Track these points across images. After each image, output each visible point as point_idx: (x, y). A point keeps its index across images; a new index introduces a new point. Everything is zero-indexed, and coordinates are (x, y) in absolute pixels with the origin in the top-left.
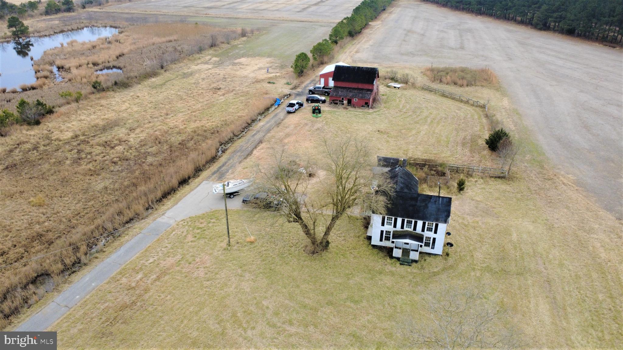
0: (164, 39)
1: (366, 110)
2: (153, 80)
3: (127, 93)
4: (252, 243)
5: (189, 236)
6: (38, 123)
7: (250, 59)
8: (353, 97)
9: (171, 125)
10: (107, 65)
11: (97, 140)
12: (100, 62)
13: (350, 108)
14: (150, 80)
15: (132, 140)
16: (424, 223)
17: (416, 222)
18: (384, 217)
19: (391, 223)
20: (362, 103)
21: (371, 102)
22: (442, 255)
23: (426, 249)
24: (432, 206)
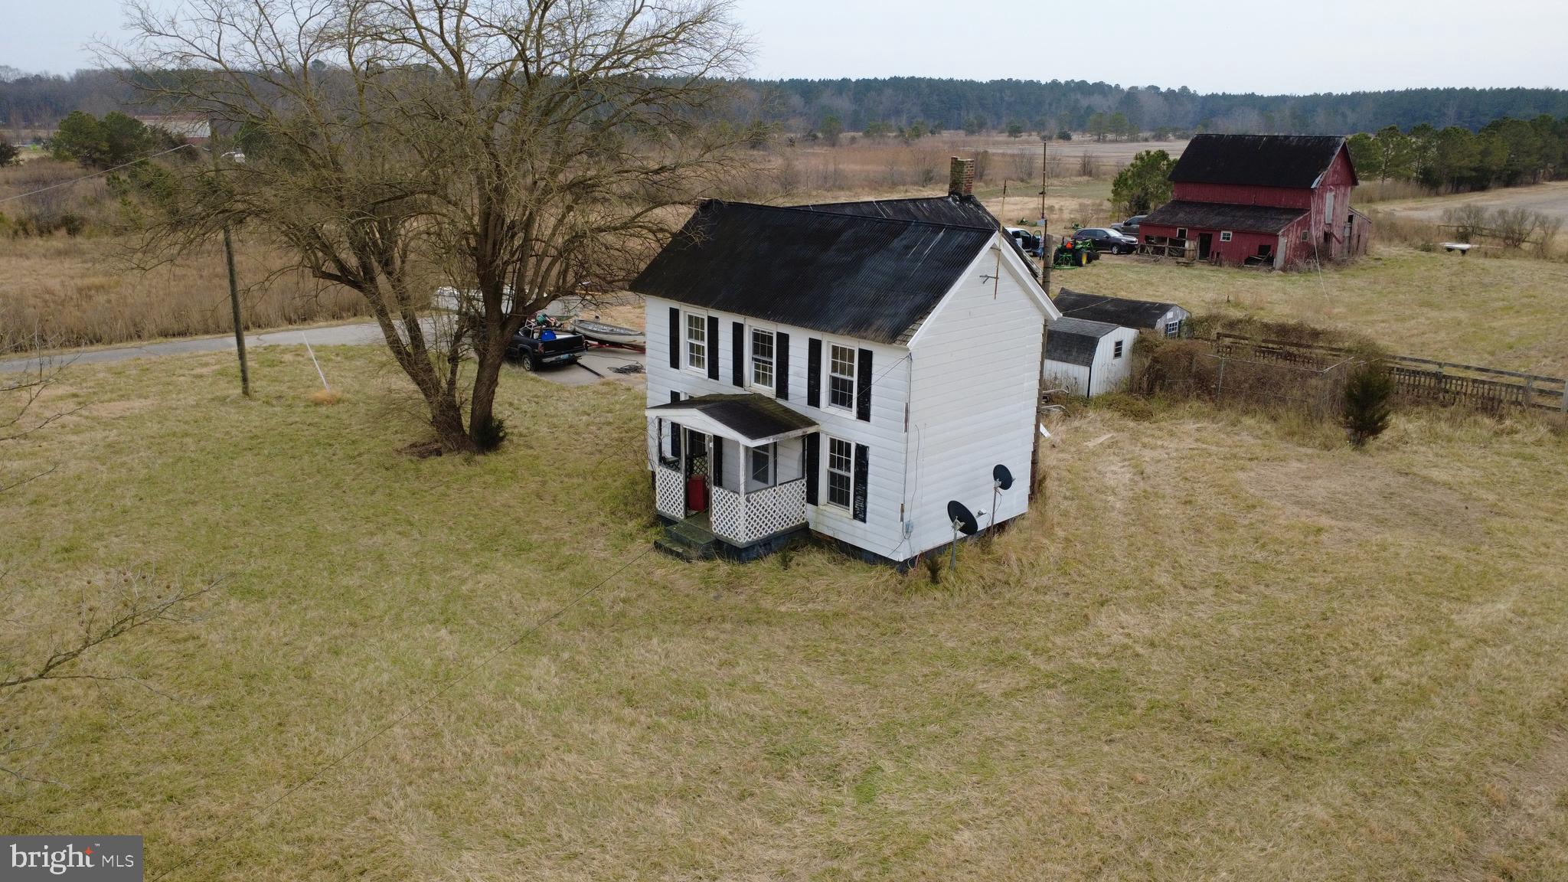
1: (1256, 273)
8: (1221, 228)
13: (1204, 270)
16: (815, 347)
17: (783, 339)
18: (674, 315)
19: (699, 349)
20: (1249, 246)
21: (1283, 246)
22: (903, 567)
23: (835, 520)
24: (879, 268)
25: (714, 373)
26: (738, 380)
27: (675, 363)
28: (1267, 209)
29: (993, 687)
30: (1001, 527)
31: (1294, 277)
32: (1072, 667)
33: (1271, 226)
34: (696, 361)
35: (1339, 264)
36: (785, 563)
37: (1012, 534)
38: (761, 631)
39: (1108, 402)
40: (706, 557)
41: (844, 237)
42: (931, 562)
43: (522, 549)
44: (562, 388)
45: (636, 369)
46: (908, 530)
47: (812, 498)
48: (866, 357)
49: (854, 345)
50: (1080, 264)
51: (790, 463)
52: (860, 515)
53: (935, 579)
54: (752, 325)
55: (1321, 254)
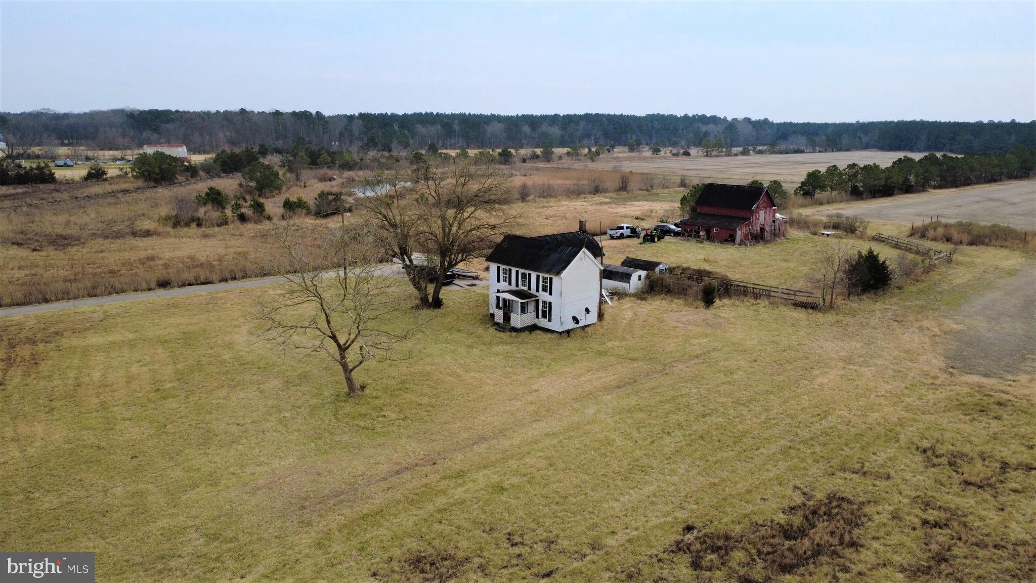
0: (567, 182)
1: (728, 247)
6: (326, 216)
7: (650, 202)
8: (715, 226)
13: (707, 242)
16: (538, 277)
17: (530, 275)
18: (499, 268)
19: (506, 277)
20: (725, 235)
21: (739, 234)
22: (561, 333)
23: (543, 322)
24: (555, 256)
25: (510, 284)
26: (517, 285)
27: (498, 281)
28: (734, 218)
29: (578, 353)
30: (589, 325)
31: (742, 248)
32: (598, 350)
33: (735, 225)
34: (505, 280)
35: (767, 242)
36: (531, 333)
37: (591, 328)
38: (525, 345)
39: (634, 295)
40: (510, 331)
41: (546, 247)
42: (568, 332)
43: (459, 331)
44: (451, 291)
45: (474, 285)
46: (562, 323)
47: (537, 317)
48: (551, 279)
49: (548, 276)
50: (654, 242)
51: (531, 307)
52: (550, 320)
54: (521, 271)
55: (758, 237)
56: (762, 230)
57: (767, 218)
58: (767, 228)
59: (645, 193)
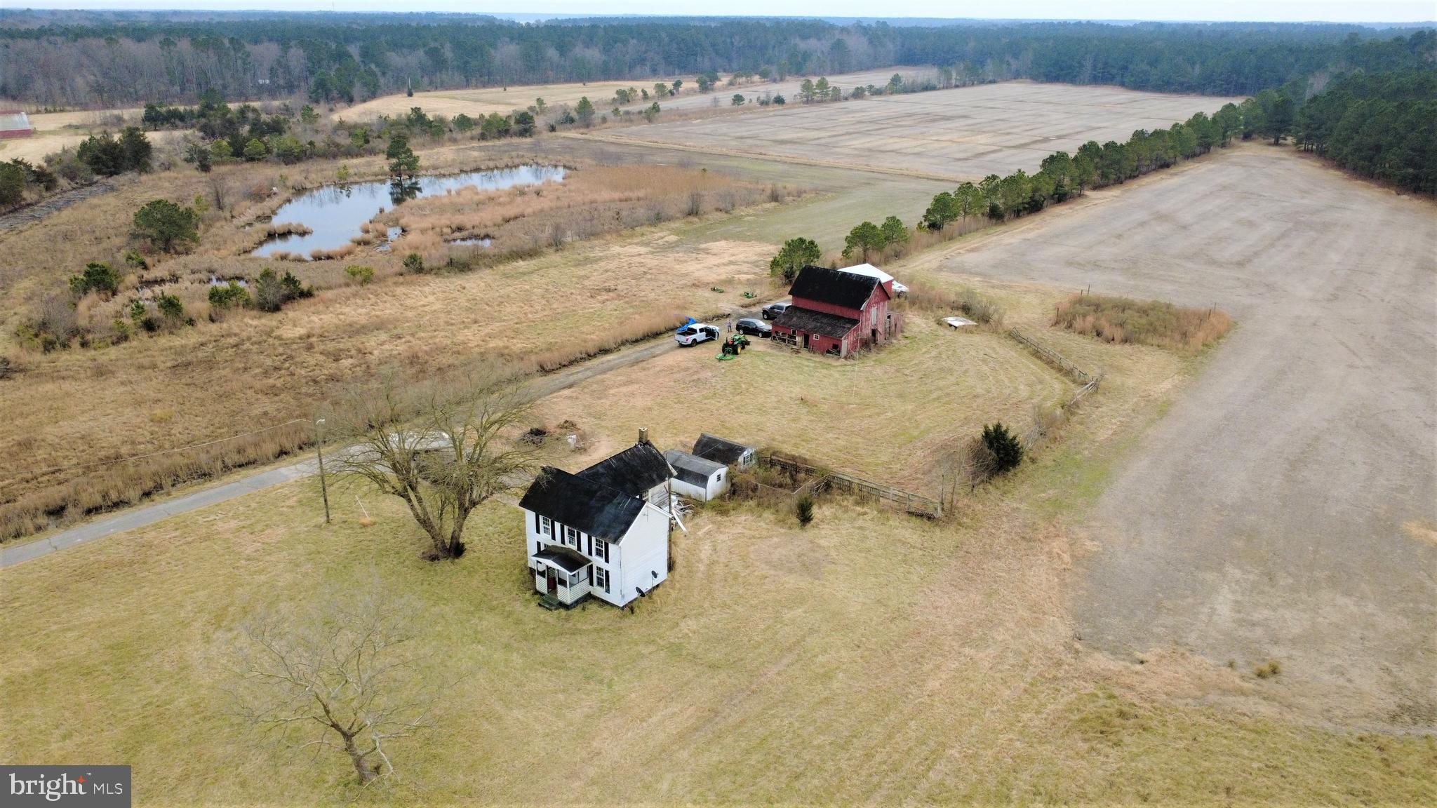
0: (617, 195)
1: (831, 360)
2: (521, 263)
3: (454, 280)
4: (364, 526)
5: (295, 498)
6: (276, 308)
7: (731, 243)
8: (815, 330)
9: (460, 338)
10: (476, 231)
11: (331, 346)
12: (469, 225)
13: (805, 353)
14: (515, 263)
15: (376, 352)
16: (590, 538)
17: (579, 534)
18: (538, 517)
19: (548, 530)
20: (828, 344)
21: (845, 344)
22: (622, 608)
23: (599, 591)
24: (609, 510)
25: (553, 538)
26: (563, 542)
27: (538, 531)
29: (645, 651)
30: (655, 588)
31: (851, 362)
32: (670, 643)
33: (839, 331)
34: (546, 533)
35: (880, 347)
36: (584, 609)
37: (661, 588)
38: (578, 637)
39: (712, 507)
40: (556, 609)
42: (630, 606)
46: (623, 596)
47: (591, 584)
48: (606, 544)
49: (603, 541)
51: (583, 573)
52: (608, 591)
53: (633, 613)
54: (567, 528)
55: (869, 343)
56: (874, 332)
57: (880, 316)
58: (880, 329)
59: (724, 216)
